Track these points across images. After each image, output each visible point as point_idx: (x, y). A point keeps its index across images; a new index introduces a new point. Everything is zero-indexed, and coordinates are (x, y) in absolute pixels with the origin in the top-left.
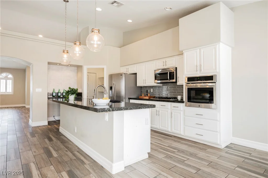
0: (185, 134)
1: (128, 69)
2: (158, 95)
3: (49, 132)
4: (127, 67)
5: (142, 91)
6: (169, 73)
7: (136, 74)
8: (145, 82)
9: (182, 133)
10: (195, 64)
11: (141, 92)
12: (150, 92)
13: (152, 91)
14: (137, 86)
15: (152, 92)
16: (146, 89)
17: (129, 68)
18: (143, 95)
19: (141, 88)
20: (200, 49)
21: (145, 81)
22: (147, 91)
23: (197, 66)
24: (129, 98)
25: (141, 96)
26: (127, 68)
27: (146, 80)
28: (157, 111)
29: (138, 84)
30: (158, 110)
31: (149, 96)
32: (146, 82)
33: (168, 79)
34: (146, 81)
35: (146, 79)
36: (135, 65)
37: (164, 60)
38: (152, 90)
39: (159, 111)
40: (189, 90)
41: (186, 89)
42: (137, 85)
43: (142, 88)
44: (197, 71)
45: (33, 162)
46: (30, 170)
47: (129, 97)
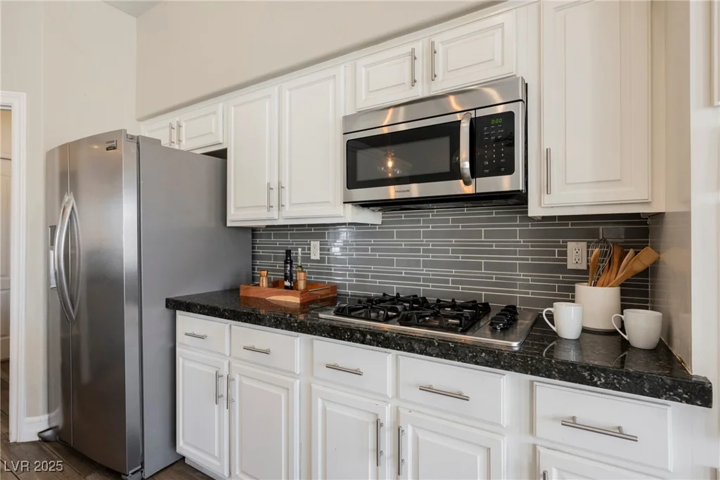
1: (180, 126)
2: (356, 276)
4: (173, 118)
5: (261, 252)
6: (465, 125)
7: (224, 154)
8: (275, 203)
11: (254, 257)
12: (307, 259)
13: (315, 254)
14: (229, 224)
15: (317, 257)
16: (278, 242)
17: (184, 125)
18: (264, 282)
19: (254, 236)
21: (275, 194)
22: (288, 252)
24: (168, 301)
25: (254, 280)
26: (175, 125)
27: (280, 187)
28: (378, 425)
29: (238, 215)
30: (387, 420)
31: (301, 285)
32: (286, 202)
34: (286, 193)
35: (286, 183)
36: (219, 105)
37: (419, 43)
38: (315, 245)
39: (399, 432)
42: (229, 218)
43: (261, 236)
47: (172, 296)
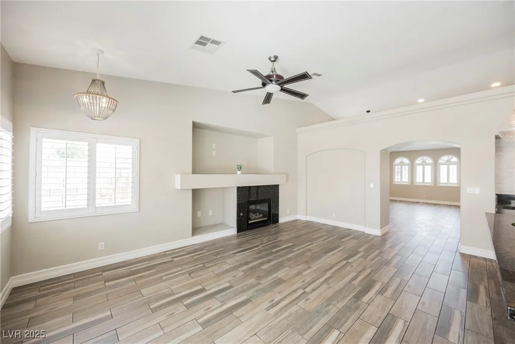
3: (486, 278)
45: (405, 321)
46: (390, 330)
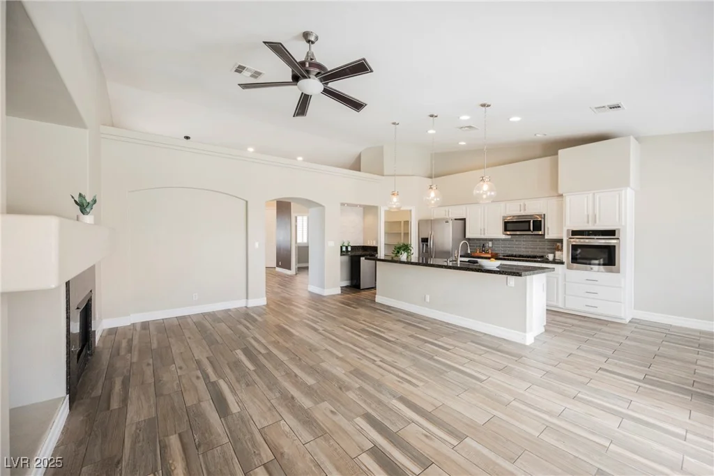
0: (565, 306)
6: (532, 221)
7: (464, 220)
8: (483, 233)
9: (561, 305)
10: (586, 213)
14: (466, 237)
15: (491, 246)
18: (478, 252)
20: (594, 194)
21: (482, 231)
22: (484, 245)
23: (588, 216)
26: (447, 210)
27: (485, 229)
29: (469, 235)
31: (490, 252)
32: (486, 233)
33: (529, 230)
34: (486, 231)
36: (463, 207)
37: (521, 203)
40: (575, 247)
41: (568, 245)
42: (466, 235)
44: (588, 222)
